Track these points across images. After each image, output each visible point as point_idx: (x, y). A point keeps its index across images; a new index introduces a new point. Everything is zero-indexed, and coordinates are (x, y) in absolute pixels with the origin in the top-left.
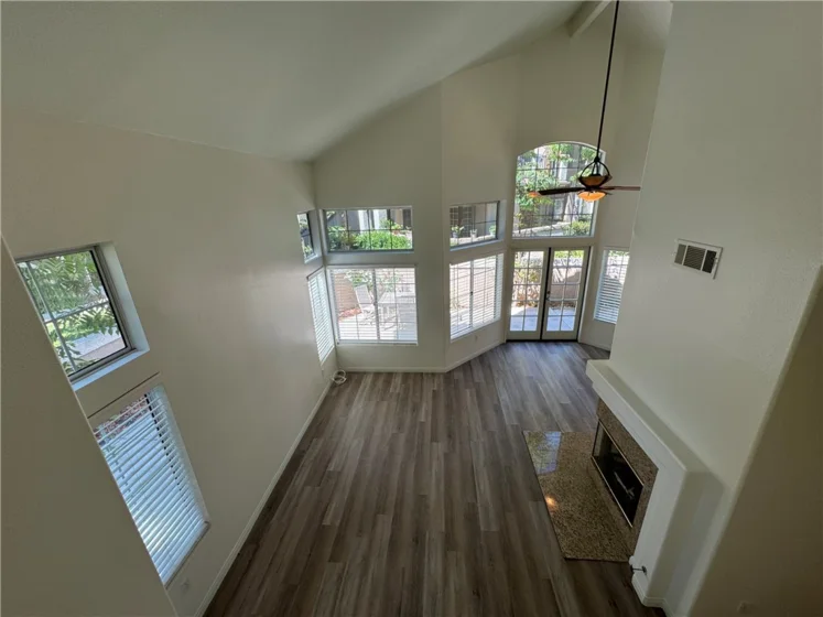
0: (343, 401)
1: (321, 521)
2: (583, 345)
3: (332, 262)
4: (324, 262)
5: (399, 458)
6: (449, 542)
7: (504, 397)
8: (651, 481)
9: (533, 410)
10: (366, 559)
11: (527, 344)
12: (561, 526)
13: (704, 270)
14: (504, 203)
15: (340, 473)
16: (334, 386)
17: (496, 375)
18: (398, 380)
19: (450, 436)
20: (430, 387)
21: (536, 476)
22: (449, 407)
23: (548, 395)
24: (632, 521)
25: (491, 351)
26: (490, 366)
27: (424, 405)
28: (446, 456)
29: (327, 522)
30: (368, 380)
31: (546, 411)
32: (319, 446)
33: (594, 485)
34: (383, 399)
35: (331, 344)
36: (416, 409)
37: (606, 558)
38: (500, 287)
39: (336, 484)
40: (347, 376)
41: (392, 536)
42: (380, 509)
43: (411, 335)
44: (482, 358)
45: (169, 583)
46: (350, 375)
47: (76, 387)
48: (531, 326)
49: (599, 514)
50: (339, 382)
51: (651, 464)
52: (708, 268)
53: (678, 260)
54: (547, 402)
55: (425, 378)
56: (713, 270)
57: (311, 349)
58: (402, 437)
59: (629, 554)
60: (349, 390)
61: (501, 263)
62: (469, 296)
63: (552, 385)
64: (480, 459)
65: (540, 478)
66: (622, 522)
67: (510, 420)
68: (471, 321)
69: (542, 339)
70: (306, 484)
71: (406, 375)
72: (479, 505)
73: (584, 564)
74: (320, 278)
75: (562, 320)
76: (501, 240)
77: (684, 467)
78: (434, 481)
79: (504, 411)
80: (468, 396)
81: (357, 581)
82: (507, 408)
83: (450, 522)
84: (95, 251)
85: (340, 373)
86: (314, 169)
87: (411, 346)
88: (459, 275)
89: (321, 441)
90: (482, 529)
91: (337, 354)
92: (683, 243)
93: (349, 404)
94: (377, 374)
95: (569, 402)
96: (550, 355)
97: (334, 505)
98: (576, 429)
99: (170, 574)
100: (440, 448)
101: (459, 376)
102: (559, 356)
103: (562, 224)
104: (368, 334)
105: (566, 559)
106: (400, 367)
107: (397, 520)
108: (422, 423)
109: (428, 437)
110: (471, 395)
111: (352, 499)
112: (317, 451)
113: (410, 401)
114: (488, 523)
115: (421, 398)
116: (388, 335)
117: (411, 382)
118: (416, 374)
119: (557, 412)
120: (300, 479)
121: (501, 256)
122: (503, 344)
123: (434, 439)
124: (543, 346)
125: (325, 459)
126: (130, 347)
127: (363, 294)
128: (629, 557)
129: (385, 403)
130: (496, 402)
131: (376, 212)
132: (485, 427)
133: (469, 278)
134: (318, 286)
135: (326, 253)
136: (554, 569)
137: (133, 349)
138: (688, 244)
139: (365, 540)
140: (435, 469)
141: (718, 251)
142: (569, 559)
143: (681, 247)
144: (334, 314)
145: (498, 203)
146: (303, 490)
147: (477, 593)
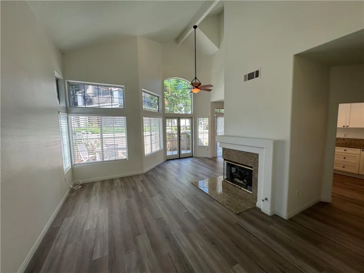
2: (195, 158)
4: (67, 111)
6: (186, 231)
12: (227, 205)
19: (159, 193)
20: (138, 180)
25: (162, 164)
27: (139, 186)
30: (98, 184)
32: (71, 222)
34: (112, 189)
36: (135, 188)
37: (249, 208)
40: (81, 185)
46: (84, 184)
52: (257, 76)
53: (245, 80)
55: (134, 177)
58: (133, 200)
60: (85, 191)
62: (150, 137)
68: (152, 149)
72: (190, 211)
76: (161, 113)
80: (160, 178)
90: (198, 219)
91: (73, 170)
92: (246, 74)
93: (88, 196)
100: (157, 198)
105: (237, 214)
108: (142, 192)
109: (148, 196)
113: (129, 186)
114: (199, 215)
115: (135, 184)
117: (126, 180)
119: (200, 175)
121: (161, 120)
122: (165, 162)
123: (152, 196)
124: (181, 160)
129: (115, 190)
136: (236, 219)
139: (133, 253)
145: (158, 97)
147: (213, 243)
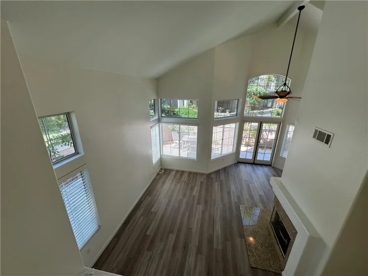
0: (161, 181)
1: (146, 233)
2: (274, 168)
3: (162, 121)
4: (159, 121)
5: (182, 210)
6: (199, 251)
7: (233, 188)
8: (294, 237)
9: (246, 196)
10: (162, 252)
11: (247, 164)
12: (251, 251)
13: (325, 143)
14: (241, 100)
15: (156, 213)
16: (158, 174)
17: (230, 177)
18: (186, 175)
19: (206, 203)
20: (199, 180)
21: (243, 227)
22: (207, 190)
23: (253, 190)
24: (285, 254)
25: (230, 166)
26: (228, 173)
27: (196, 187)
28: (203, 212)
29: (148, 233)
30: (173, 173)
31: (252, 197)
32: (149, 200)
33: (270, 235)
34: (178, 183)
35: (159, 156)
36: (192, 189)
37: (271, 270)
38: (236, 138)
39: (154, 218)
40: (164, 171)
41: (174, 243)
42: (171, 232)
43: (193, 155)
44: (225, 169)
45: (81, 250)
46: (166, 170)
47: (55, 167)
48: (250, 157)
49: (270, 249)
50: (160, 173)
51: (295, 230)
52: (327, 142)
53: (314, 137)
54: (253, 193)
55: (198, 175)
56: (329, 143)
57: (150, 158)
58: (185, 200)
59: (282, 270)
60: (164, 177)
61: (237, 127)
62: (221, 141)
63: (256, 185)
64: (218, 215)
65: (244, 228)
66: (280, 255)
67: (234, 198)
68: (221, 152)
69: (254, 163)
70: (142, 215)
71: (190, 173)
72: (215, 235)
73: (260, 271)
74: (157, 128)
75: (265, 155)
76: (238, 116)
77: (308, 234)
78: (195, 222)
79: (232, 195)
80: (216, 186)
81: (157, 261)
82: (234, 193)
83: (200, 241)
84: (68, 115)
85: (161, 169)
86: (158, 82)
87: (193, 160)
88: (217, 131)
89: (150, 198)
90: (214, 247)
91: (161, 160)
92: (317, 129)
93: (164, 183)
94: (177, 171)
95: (263, 194)
96: (257, 171)
97: (152, 226)
98: (265, 207)
99: (82, 245)
100: (201, 208)
101: (214, 176)
102: (261, 172)
103: (271, 109)
104: (175, 153)
105: (251, 267)
106: (187, 169)
107: (177, 237)
108: (194, 196)
109: (196, 202)
110: (218, 186)
111: (159, 225)
112: (147, 202)
113: (190, 185)
114: (218, 245)
115: (195, 184)
116: (184, 154)
117: (192, 176)
118: (194, 173)
119: (257, 198)
120: (139, 213)
121: (238, 124)
122: (235, 164)
123: (198, 203)
124: (254, 166)
125: (151, 205)
126: (77, 153)
127: (175, 135)
128: (282, 271)
129: (179, 184)
130: (229, 190)
131: (185, 101)
132: (222, 200)
133: (222, 133)
134: (155, 131)
135: (160, 117)
136: (245, 271)
137: (78, 153)
138: (319, 130)
139: (163, 243)
140: (197, 216)
141: (332, 135)
142: (253, 268)
143: (316, 131)
144: (161, 143)
145: (238, 100)
146: (139, 218)
